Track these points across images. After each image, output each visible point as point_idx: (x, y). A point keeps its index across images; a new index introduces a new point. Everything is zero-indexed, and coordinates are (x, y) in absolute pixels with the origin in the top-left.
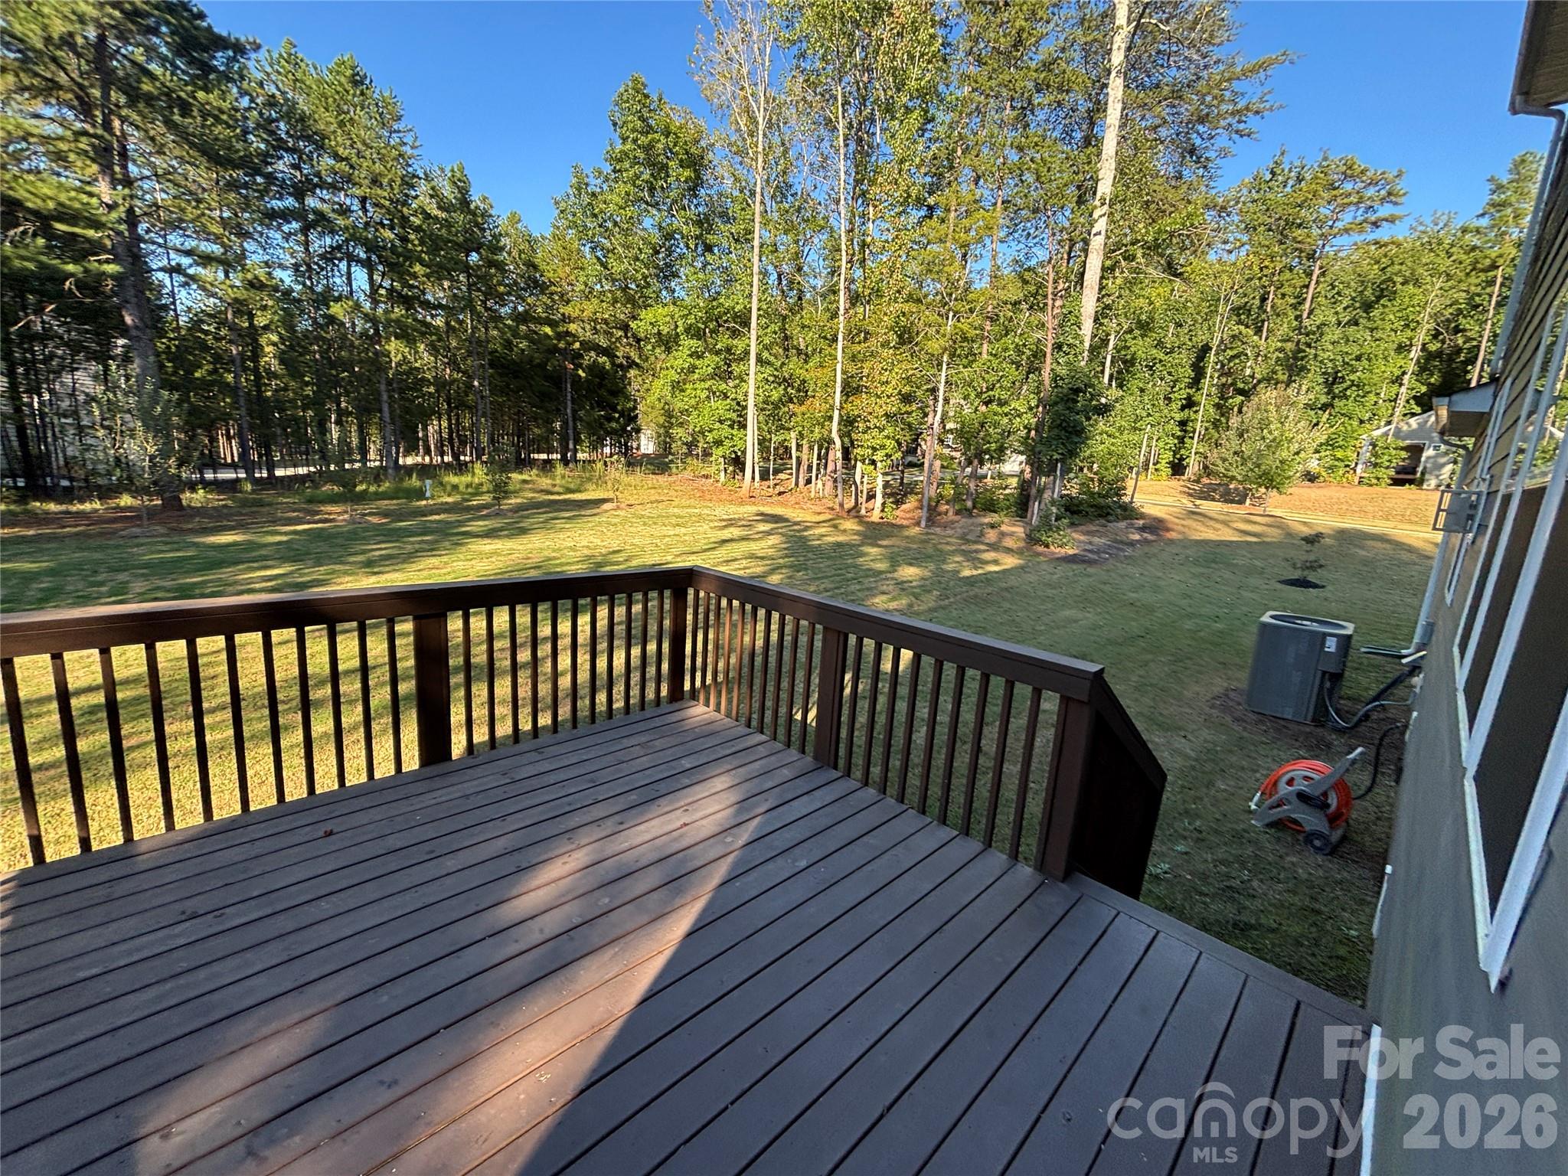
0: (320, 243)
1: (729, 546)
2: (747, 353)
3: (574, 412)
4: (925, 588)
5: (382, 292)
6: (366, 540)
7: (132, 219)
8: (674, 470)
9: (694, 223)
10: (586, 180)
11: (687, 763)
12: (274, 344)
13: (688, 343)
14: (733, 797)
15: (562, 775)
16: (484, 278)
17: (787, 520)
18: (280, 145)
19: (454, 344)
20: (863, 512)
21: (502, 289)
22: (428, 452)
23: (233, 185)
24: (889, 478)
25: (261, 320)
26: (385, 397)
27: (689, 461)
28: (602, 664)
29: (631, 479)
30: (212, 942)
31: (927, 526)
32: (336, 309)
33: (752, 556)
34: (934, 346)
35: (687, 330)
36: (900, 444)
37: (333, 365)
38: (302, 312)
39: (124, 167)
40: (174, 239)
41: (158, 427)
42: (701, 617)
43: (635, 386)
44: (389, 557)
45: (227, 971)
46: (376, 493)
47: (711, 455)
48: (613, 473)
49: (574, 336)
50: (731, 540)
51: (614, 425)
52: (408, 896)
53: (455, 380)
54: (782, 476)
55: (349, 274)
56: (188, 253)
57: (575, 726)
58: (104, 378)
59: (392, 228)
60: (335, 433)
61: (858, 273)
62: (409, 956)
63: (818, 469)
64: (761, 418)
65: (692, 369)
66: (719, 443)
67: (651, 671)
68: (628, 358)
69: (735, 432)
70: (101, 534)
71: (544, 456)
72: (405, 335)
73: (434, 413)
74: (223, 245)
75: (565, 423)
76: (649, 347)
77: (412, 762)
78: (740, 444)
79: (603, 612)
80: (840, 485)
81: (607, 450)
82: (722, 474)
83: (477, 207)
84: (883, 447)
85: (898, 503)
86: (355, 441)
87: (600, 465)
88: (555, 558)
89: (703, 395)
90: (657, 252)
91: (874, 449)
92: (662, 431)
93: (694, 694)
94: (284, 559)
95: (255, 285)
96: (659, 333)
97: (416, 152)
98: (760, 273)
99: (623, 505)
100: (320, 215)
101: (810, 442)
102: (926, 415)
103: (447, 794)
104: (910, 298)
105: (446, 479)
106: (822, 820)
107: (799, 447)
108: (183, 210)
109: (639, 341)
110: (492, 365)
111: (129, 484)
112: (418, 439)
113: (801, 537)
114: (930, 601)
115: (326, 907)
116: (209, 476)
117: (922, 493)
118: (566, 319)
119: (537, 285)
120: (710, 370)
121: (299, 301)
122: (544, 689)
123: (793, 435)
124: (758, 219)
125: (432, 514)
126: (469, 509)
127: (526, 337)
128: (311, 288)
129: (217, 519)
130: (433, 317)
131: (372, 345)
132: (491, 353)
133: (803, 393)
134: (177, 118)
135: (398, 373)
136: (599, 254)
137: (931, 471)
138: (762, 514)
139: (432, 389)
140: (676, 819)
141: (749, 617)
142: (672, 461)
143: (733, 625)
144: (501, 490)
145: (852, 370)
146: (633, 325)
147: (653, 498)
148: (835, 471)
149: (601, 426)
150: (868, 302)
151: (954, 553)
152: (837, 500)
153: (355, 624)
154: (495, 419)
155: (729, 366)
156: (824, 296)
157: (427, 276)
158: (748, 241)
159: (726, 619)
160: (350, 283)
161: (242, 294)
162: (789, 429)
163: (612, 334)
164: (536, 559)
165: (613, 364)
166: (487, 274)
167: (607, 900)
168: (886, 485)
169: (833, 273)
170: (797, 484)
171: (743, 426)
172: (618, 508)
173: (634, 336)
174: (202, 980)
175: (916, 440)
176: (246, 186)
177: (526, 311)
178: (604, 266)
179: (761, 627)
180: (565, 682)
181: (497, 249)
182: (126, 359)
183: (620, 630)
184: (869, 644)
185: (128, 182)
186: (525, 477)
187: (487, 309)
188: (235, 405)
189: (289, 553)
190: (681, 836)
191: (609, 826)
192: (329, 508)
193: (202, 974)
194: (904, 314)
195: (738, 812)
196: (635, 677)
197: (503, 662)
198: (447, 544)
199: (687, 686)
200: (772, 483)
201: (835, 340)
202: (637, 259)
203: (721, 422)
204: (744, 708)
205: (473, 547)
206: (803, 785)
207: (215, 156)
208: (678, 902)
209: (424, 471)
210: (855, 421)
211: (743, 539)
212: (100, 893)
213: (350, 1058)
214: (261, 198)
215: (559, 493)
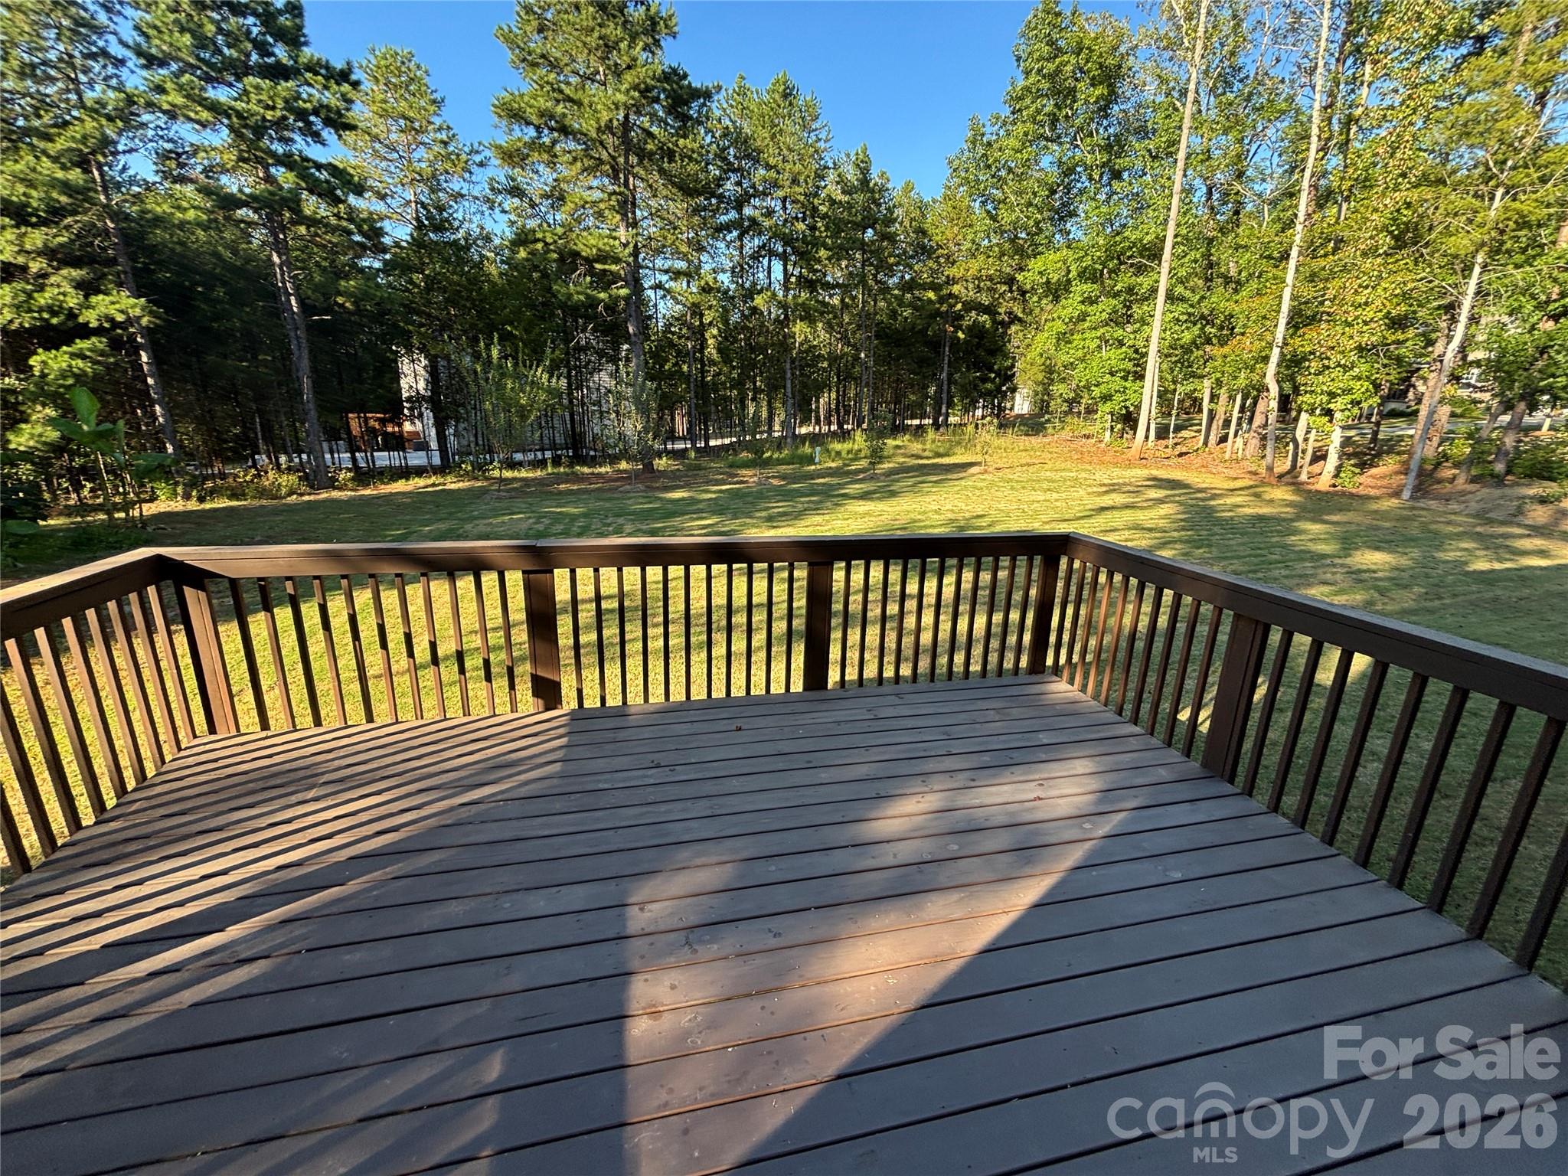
0: (751, 244)
1: (1109, 515)
2: (1154, 291)
3: (950, 375)
4: (1398, 581)
5: (793, 279)
6: (768, 499)
7: (635, 253)
8: (1050, 431)
9: (1102, 149)
10: (983, 130)
11: (1044, 738)
12: (714, 337)
13: (1081, 289)
14: (1095, 784)
15: (920, 722)
16: (877, 253)
17: (1187, 486)
18: (730, 168)
19: (846, 319)
20: (1303, 477)
21: (892, 260)
22: (818, 422)
23: (697, 210)
24: (1352, 433)
25: (707, 320)
26: (789, 375)
27: (1069, 419)
28: (963, 625)
29: (1002, 442)
30: (668, 787)
31: (1412, 498)
32: (759, 301)
33: (1137, 527)
34: (1460, 244)
35: (1081, 275)
36: (1377, 386)
37: (752, 349)
38: (735, 307)
39: (634, 213)
40: (659, 263)
41: (643, 410)
42: (1073, 588)
43: (1015, 342)
44: (784, 514)
45: (676, 811)
46: (778, 459)
47: (1096, 412)
48: (984, 436)
49: (957, 297)
50: (1113, 508)
51: (989, 386)
52: (791, 793)
53: (846, 354)
54: (1185, 434)
55: (769, 267)
56: (666, 272)
57: (932, 681)
58: (615, 375)
59: (804, 220)
60: (751, 410)
61: (1335, 161)
62: (792, 840)
63: (1239, 424)
64: (1165, 366)
65: (1082, 317)
66: (1107, 398)
67: (1012, 639)
68: (1010, 313)
69: (1128, 385)
70: (609, 490)
71: (916, 422)
72: (808, 318)
73: (826, 386)
74: (688, 261)
75: (940, 387)
76: (1035, 299)
77: (798, 686)
78: (1133, 398)
79: (968, 576)
80: (1270, 445)
81: (979, 413)
82: (1108, 433)
83: (876, 184)
84: (1348, 391)
85: (1363, 466)
86: (764, 414)
87: (970, 428)
88: (920, 521)
89: (1093, 345)
90: (1053, 192)
91: (1332, 395)
92: (1040, 388)
93: (1056, 670)
94: (714, 513)
95: (706, 290)
96: (1048, 282)
97: (828, 145)
98: (1183, 190)
99: (991, 469)
100: (753, 221)
101: (1230, 390)
102: (1431, 343)
103: (825, 717)
104: (1425, 180)
105: (831, 446)
106: (1206, 836)
107: (1214, 398)
108: (665, 238)
109: (1023, 293)
110: (877, 336)
111: (625, 455)
112: (811, 411)
113: (1205, 507)
114: (1407, 599)
115: (735, 784)
116: (669, 447)
117: (1410, 453)
118: (951, 281)
119: (924, 251)
120: (1105, 316)
121: (733, 298)
122: (908, 641)
123: (1207, 383)
124: (1187, 123)
125: (819, 477)
126: (849, 473)
127: (910, 305)
128: (742, 286)
129: (674, 480)
130: (831, 296)
131: (782, 329)
132: (877, 325)
133: (1228, 330)
134: (666, 165)
135: (800, 352)
136: (989, 207)
137: (1431, 422)
138: (1155, 479)
139: (825, 365)
140: (1030, 792)
141: (1132, 595)
142: (1048, 421)
143: (1111, 604)
144: (877, 456)
145: (1308, 292)
146: (1019, 277)
147: (1024, 461)
148: (1266, 425)
149: (976, 387)
150: (1347, 199)
151: (1460, 536)
152: (1264, 463)
153: (765, 565)
154: (876, 389)
155: (1129, 308)
156: (1273, 203)
157: (829, 259)
158: (1170, 154)
159: (1103, 595)
160: (769, 277)
161: (696, 299)
162: (1203, 377)
163: (995, 290)
164: (903, 520)
165: (994, 321)
166: (880, 247)
167: (956, 847)
168: (1347, 442)
169: (1292, 171)
170: (1206, 443)
171: (1141, 377)
172: (986, 471)
173: (1019, 289)
174: (662, 812)
175: (1408, 379)
176: (705, 209)
177: (912, 279)
178: (994, 219)
179: (1147, 608)
180: (926, 638)
181: (889, 221)
182: (628, 360)
183: (983, 594)
184: (1302, 642)
185: (635, 224)
186: (898, 442)
187: (877, 282)
188: (688, 390)
189: (717, 508)
190: (1033, 808)
191: (961, 779)
192: (744, 472)
193: (663, 808)
194: (1408, 205)
195: (1100, 802)
196: (995, 644)
197: (874, 612)
198: (829, 504)
199: (1049, 662)
200: (1171, 442)
201: (1285, 256)
202: (1030, 204)
203: (1112, 374)
204: (1116, 696)
205: (850, 508)
206: (1184, 791)
207: (687, 189)
208: (1028, 871)
209: (815, 439)
210: (1305, 359)
211: (1127, 507)
212: (610, 735)
213: (749, 903)
214: (714, 216)
215: (928, 458)
